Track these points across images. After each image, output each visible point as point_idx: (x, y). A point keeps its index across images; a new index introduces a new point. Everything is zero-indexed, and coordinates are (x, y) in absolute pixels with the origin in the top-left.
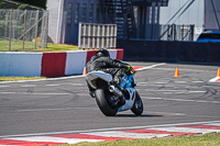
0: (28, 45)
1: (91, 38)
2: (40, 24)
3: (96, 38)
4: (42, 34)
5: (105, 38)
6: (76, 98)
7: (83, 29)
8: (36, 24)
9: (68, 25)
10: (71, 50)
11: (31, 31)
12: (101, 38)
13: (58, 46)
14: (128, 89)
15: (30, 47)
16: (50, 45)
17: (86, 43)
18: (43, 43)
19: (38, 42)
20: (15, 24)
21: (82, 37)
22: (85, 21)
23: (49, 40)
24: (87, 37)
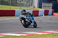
0: (29, 8)
1: (45, 6)
2: (32, 3)
3: (47, 7)
4: (33, 5)
5: (49, 7)
6: (41, 22)
7: (43, 4)
8: (31, 3)
9: (39, 3)
10: (40, 10)
11: (30, 5)
12: (48, 7)
13: (37, 9)
14: (32, 20)
15: (29, 9)
16: (35, 8)
17: (44, 8)
18: (33, 8)
19: (31, 7)
20: (25, 3)
21: (43, 6)
22: (44, 2)
23: (34, 7)
24: (44, 6)
